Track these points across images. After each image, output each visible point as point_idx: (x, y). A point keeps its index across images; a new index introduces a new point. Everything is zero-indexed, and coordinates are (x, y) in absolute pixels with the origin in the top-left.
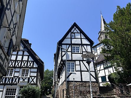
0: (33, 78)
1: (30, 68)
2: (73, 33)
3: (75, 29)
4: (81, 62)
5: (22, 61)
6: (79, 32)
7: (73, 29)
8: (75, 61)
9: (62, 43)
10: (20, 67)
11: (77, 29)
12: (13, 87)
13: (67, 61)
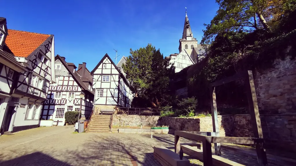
0: (78, 100)
1: (76, 92)
2: (104, 63)
3: (107, 60)
4: (108, 89)
5: (68, 85)
6: (110, 62)
7: (105, 60)
8: (103, 89)
9: (94, 73)
10: (67, 91)
11: (108, 60)
12: (61, 107)
13: (96, 89)
